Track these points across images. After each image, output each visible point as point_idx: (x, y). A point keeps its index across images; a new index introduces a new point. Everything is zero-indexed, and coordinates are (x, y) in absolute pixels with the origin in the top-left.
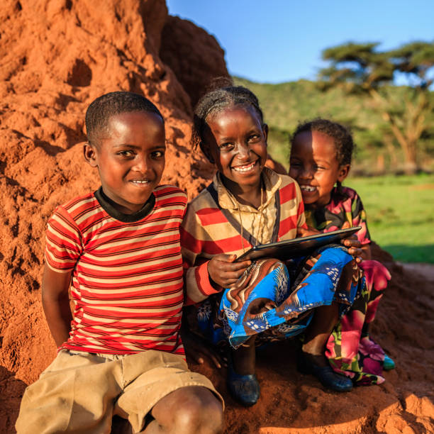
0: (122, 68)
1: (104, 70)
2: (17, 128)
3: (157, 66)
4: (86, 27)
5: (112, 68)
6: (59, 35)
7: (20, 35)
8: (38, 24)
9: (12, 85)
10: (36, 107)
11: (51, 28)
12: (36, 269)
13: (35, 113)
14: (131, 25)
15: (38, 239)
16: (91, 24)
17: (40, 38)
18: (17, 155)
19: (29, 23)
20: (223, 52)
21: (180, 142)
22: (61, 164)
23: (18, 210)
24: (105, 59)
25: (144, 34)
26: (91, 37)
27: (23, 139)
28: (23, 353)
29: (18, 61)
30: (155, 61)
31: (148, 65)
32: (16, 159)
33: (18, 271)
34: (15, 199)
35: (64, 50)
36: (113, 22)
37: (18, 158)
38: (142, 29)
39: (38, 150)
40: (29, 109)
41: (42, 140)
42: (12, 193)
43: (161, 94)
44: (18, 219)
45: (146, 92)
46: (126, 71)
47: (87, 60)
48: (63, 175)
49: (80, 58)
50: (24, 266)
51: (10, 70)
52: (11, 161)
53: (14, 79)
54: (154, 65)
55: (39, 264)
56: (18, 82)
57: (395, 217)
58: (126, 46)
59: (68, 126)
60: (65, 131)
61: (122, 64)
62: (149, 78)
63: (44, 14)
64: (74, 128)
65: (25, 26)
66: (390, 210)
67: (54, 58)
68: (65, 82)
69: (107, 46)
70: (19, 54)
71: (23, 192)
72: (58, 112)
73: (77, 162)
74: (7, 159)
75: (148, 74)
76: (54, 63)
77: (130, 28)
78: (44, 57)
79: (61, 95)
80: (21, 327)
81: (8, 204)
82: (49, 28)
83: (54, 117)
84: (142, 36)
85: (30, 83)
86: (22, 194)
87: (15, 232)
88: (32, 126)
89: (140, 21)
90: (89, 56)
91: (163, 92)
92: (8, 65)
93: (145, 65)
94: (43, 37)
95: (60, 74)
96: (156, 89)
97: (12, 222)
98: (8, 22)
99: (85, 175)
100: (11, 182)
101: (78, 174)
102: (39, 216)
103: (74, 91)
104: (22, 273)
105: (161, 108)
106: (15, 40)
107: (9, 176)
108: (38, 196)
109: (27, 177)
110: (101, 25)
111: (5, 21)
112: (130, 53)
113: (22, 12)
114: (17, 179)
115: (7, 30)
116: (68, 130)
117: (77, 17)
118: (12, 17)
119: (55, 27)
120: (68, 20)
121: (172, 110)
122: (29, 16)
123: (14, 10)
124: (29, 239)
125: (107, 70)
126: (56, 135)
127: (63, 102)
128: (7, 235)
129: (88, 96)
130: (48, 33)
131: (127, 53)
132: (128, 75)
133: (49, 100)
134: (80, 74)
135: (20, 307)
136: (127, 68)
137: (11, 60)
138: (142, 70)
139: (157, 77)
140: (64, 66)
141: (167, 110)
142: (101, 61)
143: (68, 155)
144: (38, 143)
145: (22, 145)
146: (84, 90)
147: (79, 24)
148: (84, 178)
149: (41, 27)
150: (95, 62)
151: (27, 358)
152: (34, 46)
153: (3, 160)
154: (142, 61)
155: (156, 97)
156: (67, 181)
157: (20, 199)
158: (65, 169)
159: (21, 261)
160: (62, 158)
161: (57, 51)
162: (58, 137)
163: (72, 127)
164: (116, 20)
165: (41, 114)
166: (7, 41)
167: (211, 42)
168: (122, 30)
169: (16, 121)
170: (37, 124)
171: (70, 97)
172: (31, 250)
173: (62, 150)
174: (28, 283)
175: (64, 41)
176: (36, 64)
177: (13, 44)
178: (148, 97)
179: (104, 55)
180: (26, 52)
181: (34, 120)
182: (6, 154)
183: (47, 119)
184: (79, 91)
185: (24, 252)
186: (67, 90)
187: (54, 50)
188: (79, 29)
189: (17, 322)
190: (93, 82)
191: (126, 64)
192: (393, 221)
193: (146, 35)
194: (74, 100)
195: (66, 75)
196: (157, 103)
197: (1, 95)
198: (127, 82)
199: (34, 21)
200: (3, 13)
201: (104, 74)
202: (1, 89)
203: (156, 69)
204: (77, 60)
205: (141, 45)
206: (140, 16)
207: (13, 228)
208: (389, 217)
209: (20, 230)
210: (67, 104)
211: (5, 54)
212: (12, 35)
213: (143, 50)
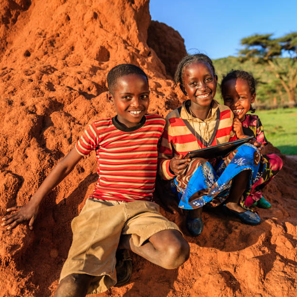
0: (126, 50)
1: (116, 51)
2: (69, 85)
3: (145, 48)
4: (105, 29)
5: (120, 50)
6: (91, 33)
7: (70, 34)
8: (79, 27)
9: (66, 62)
10: (79, 73)
11: (87, 30)
12: (82, 161)
13: (79, 76)
14: (130, 26)
16: (108, 26)
17: (80, 36)
18: (70, 100)
19: (74, 28)
20: (183, 40)
21: (159, 90)
22: (94, 104)
23: (71, 130)
24: (116, 46)
25: (137, 31)
26: (108, 33)
27: (72, 91)
29: (69, 49)
30: (145, 46)
31: (140, 48)
32: (69, 102)
34: (70, 124)
35: (94, 42)
36: (120, 25)
37: (70, 102)
38: (136, 28)
39: (81, 96)
40: (75, 74)
41: (83, 91)
42: (68, 120)
43: (148, 64)
44: (71, 135)
45: (140, 63)
46: (129, 52)
47: (106, 47)
48: (95, 110)
49: (103, 45)
51: (65, 54)
52: (67, 103)
53: (67, 59)
56: (69, 60)
57: (284, 131)
58: (128, 38)
59: (97, 83)
61: (126, 48)
62: (141, 55)
63: (82, 22)
64: (100, 84)
65: (72, 29)
66: (280, 127)
67: (89, 46)
68: (95, 59)
69: (117, 38)
70: (69, 45)
71: (74, 120)
72: (91, 76)
73: (102, 102)
74: (64, 102)
75: (141, 53)
76: (89, 49)
78: (83, 46)
79: (92, 66)
81: (66, 126)
82: (85, 30)
83: (89, 78)
84: (136, 32)
85: (76, 61)
86: (73, 121)
88: (77, 84)
89: (135, 23)
90: (108, 44)
91: (149, 62)
92: (64, 51)
93: (139, 48)
94: (82, 35)
95: (92, 55)
96: (145, 61)
97: (69, 136)
98: (63, 27)
99: (107, 109)
100: (67, 115)
101: (103, 109)
103: (100, 64)
105: (149, 72)
106: (67, 37)
107: (66, 112)
108: (82, 121)
109: (76, 112)
110: (114, 26)
111: (61, 27)
112: (130, 41)
113: (70, 21)
114: (70, 113)
115: (63, 32)
116: (97, 85)
117: (100, 23)
118: (65, 25)
119: (88, 29)
120: (95, 24)
121: (155, 73)
122: (74, 23)
123: (66, 21)
125: (118, 52)
126: (91, 88)
127: (94, 70)
128: (66, 143)
129: (108, 67)
130: (85, 32)
131: (128, 42)
132: (129, 54)
133: (86, 69)
134: (104, 55)
135: (75, 182)
136: (129, 50)
137: (65, 48)
138: (138, 51)
139: (146, 55)
140: (94, 50)
141: (152, 73)
142: (115, 47)
143: (98, 99)
144: (81, 93)
145: (72, 94)
146: (106, 63)
147: (101, 27)
148: (106, 111)
149: (81, 30)
150: (111, 48)
152: (77, 40)
153: (62, 103)
154: (137, 46)
155: (145, 66)
156: (97, 113)
157: (72, 123)
158: (96, 106)
160: (94, 101)
161: (90, 42)
163: (99, 84)
164: (121, 23)
165: (82, 77)
166: (63, 38)
167: (176, 35)
168: (125, 29)
169: (69, 82)
170: (80, 83)
171: (98, 67)
173: (95, 97)
174: (78, 169)
175: (94, 36)
176: (79, 50)
177: (66, 40)
178: (141, 66)
179: (116, 43)
180: (73, 44)
181: (79, 80)
182: (64, 100)
183: (85, 80)
184: (103, 64)
186: (96, 63)
187: (88, 42)
188: (102, 29)
189: (73, 190)
190: (110, 59)
191: (128, 48)
192: (283, 133)
193: (139, 31)
194: (100, 69)
195: (96, 54)
196: (146, 69)
197: (60, 67)
198: (129, 57)
199: (77, 26)
200: (59, 23)
201: (116, 54)
202: (60, 64)
203: (145, 50)
204: (101, 47)
205: (136, 37)
206: (135, 21)
207: (69, 140)
208: (280, 131)
209: (73, 140)
210: (97, 71)
211: (62, 45)
212: (65, 34)
213: (138, 40)
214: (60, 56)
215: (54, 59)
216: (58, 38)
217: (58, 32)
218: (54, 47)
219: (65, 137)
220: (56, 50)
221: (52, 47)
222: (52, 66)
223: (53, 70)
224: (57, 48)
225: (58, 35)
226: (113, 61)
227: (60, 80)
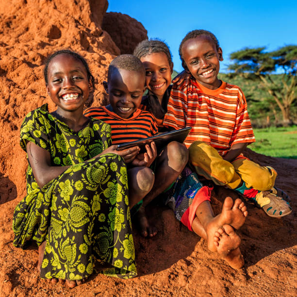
0: (77, 29)
1: (67, 30)
2: (16, 56)
3: (97, 28)
4: (59, 10)
5: (71, 29)
6: (45, 14)
7: (26, 16)
8: (34, 9)
9: (18, 39)
10: (27, 46)
11: (41, 12)
12: (16, 120)
13: (26, 49)
14: (83, 7)
15: (19, 106)
16: (62, 7)
17: (35, 17)
18: (13, 67)
19: (30, 10)
20: (146, 32)
21: (103, 62)
22: (36, 71)
23: (11, 92)
24: (68, 25)
25: (90, 11)
26: (61, 14)
27: (16, 59)
28: (8, 163)
29: (24, 29)
30: (96, 26)
31: (92, 28)
32: (12, 69)
33: (7, 120)
34: (10, 87)
35: (47, 22)
36: (73, 5)
37: (13, 69)
38: (89, 9)
39: (24, 64)
40: (23, 47)
41: (28, 61)
42: (8, 84)
43: (99, 43)
44: (10, 97)
45: (90, 41)
46: (79, 30)
47: (58, 26)
48: (35, 76)
49: (54, 24)
50: (10, 119)
51: (19, 33)
52: (10, 70)
53: (21, 37)
54: (96, 28)
55: (19, 118)
58: (80, 18)
59: (42, 54)
60: (41, 57)
61: (76, 26)
62: (92, 34)
63: (38, 4)
64: (46, 56)
65: (28, 11)
66: (266, 140)
67: (42, 26)
68: (45, 37)
69: (69, 18)
70: (24, 26)
71: (15, 85)
72: (38, 49)
74: (8, 69)
75: (91, 32)
76: (42, 28)
77: (82, 8)
78: (37, 26)
79: (42, 42)
80: (7, 149)
81: (5, 90)
82: (40, 11)
83: (36, 51)
84: (88, 12)
85: (28, 38)
87: (7, 102)
88: (23, 55)
89: (88, 4)
90: (60, 23)
91: (100, 42)
92: (19, 31)
93: (90, 28)
94: (37, 17)
95: (43, 33)
96: (96, 40)
97: (7, 98)
98: (20, 10)
100: (9, 80)
102: (20, 95)
103: (50, 41)
104: (9, 122)
105: (98, 50)
106: (23, 19)
107: (9, 78)
108: (22, 86)
109: (18, 78)
110: (67, 7)
111: (18, 10)
112: (82, 21)
113: (27, 5)
114: (13, 79)
115: (19, 14)
117: (55, 5)
118: (22, 8)
119: (43, 11)
120: (50, 6)
122: (30, 6)
123: (23, 4)
124: (14, 105)
125: (69, 30)
126: (36, 59)
127: (42, 45)
128: (3, 103)
129: (57, 43)
130: (40, 14)
131: (80, 22)
132: (80, 32)
133: (35, 44)
134: (55, 33)
135: (7, 138)
136: (80, 29)
137: (20, 29)
138: (89, 30)
139: (97, 35)
140: (46, 29)
141: (102, 51)
142: (66, 26)
144: (24, 61)
145: (16, 62)
146: (56, 40)
147: (55, 8)
149: (36, 11)
150: (63, 27)
151: (10, 165)
152: (32, 21)
153: (6, 70)
154: (89, 26)
155: (96, 45)
156: (38, 79)
157: (12, 87)
158: (37, 73)
159: (9, 116)
160: (36, 69)
161: (44, 22)
162: (37, 60)
164: (74, 4)
165: (28, 49)
166: (19, 20)
168: (78, 9)
169: (16, 53)
170: (26, 54)
171: (47, 43)
172: (14, 111)
173: (38, 66)
174: (11, 126)
175: (47, 17)
176: (33, 29)
177: (22, 21)
178: (91, 44)
179: (68, 23)
180: (28, 25)
181: (25, 52)
182: (8, 67)
183: (31, 52)
184: (53, 41)
185: (11, 112)
186: (46, 40)
187: (42, 22)
188: (55, 10)
189: (5, 146)
191: (79, 27)
193: (91, 12)
194: (49, 45)
195: (47, 33)
196: (96, 47)
197: (12, 44)
198: (79, 35)
199: (33, 8)
200: (17, 6)
201: (67, 33)
202: (12, 41)
203: (96, 30)
204: (53, 26)
205: (88, 17)
206: (88, 2)
207: (6, 100)
208: (265, 145)
209: (10, 101)
210: (45, 46)
211: (18, 26)
212: (22, 17)
213: (89, 20)
214: (14, 35)
215: (8, 38)
216: (15, 20)
217: (15, 15)
218: (10, 27)
219: (4, 98)
220: (12, 30)
221: (8, 28)
222: (5, 42)
223: (4, 45)
224: (13, 29)
225: (15, 17)
226: (63, 38)
227: (8, 51)
